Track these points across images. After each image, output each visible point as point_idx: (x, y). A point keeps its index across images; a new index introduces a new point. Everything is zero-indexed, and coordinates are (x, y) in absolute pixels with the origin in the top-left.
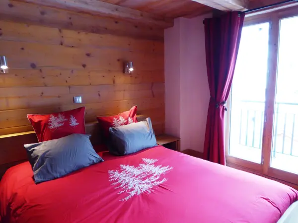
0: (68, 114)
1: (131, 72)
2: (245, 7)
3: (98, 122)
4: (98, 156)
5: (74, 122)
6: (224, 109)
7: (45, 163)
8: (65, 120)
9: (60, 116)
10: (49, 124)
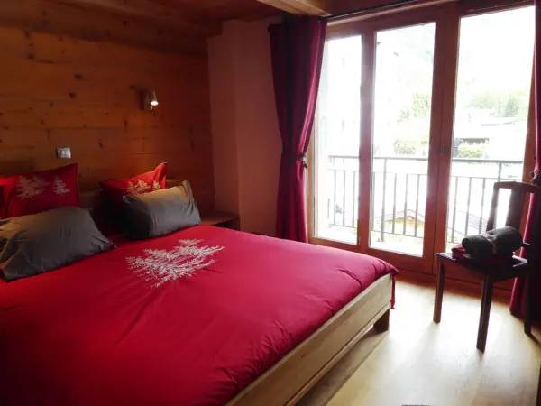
0: (49, 175)
1: (153, 106)
2: (326, 10)
3: (102, 190)
4: (107, 241)
5: (61, 188)
6: (303, 166)
7: (19, 250)
8: (47, 184)
9: (35, 178)
10: (19, 191)
